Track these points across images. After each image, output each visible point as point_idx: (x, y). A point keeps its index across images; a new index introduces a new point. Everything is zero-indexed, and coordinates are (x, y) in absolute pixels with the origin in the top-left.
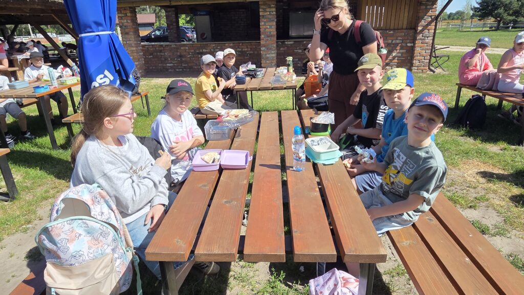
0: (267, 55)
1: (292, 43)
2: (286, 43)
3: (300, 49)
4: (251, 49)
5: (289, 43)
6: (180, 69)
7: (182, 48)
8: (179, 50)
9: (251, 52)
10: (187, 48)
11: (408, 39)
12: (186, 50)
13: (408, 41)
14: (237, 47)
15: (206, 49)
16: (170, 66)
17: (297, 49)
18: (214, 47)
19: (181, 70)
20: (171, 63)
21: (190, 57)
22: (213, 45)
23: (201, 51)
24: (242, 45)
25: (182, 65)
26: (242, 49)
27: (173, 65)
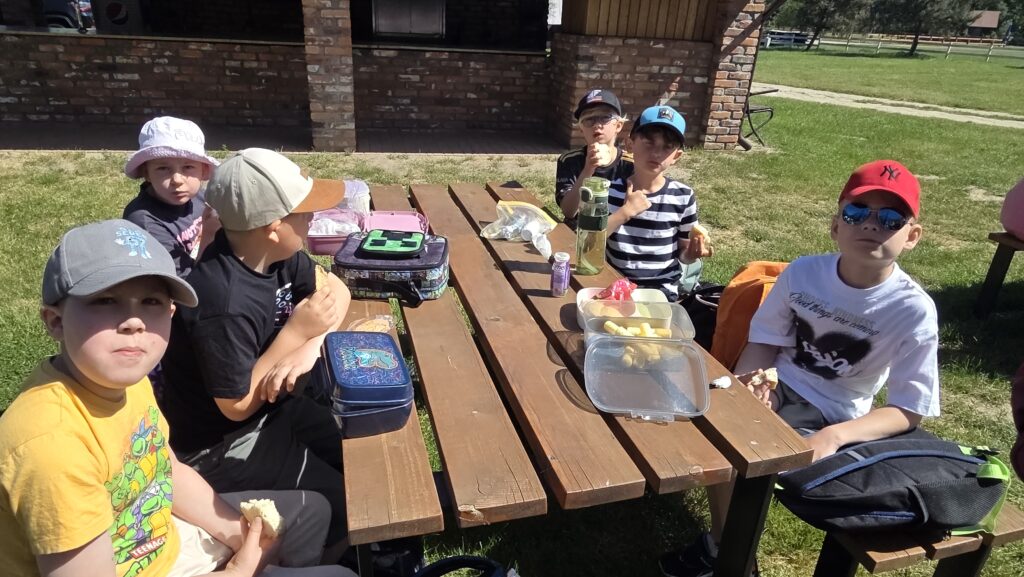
0: (329, 89)
1: (391, 53)
2: (376, 53)
3: (414, 72)
4: (270, 63)
5: (385, 54)
6: (44, 113)
7: (42, 48)
8: (31, 54)
9: (271, 74)
10: (60, 49)
11: (696, 66)
12: (56, 54)
13: (697, 71)
14: (225, 55)
15: (128, 57)
16: (7, 103)
17: (406, 73)
18: (149, 49)
19: (46, 117)
20: (9, 94)
21: (74, 79)
22: (149, 46)
23: (110, 60)
24: (242, 51)
25: (48, 101)
26: (242, 61)
27: (16, 99)
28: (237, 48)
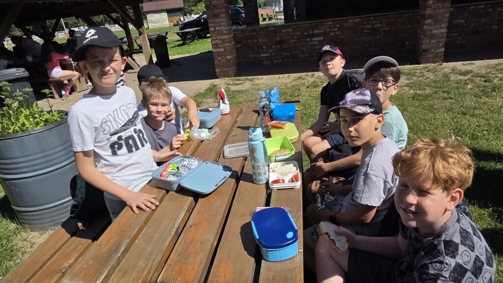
4: (387, 24)
6: (280, 59)
7: (283, 31)
8: (278, 35)
9: (386, 29)
10: (291, 30)
12: (289, 32)
14: (365, 23)
15: (319, 30)
16: (265, 56)
18: (330, 25)
19: (280, 61)
20: (267, 52)
21: (294, 43)
22: (330, 23)
23: (311, 32)
24: (374, 20)
25: (282, 54)
26: (373, 25)
27: (269, 54)
28: (372, 18)
